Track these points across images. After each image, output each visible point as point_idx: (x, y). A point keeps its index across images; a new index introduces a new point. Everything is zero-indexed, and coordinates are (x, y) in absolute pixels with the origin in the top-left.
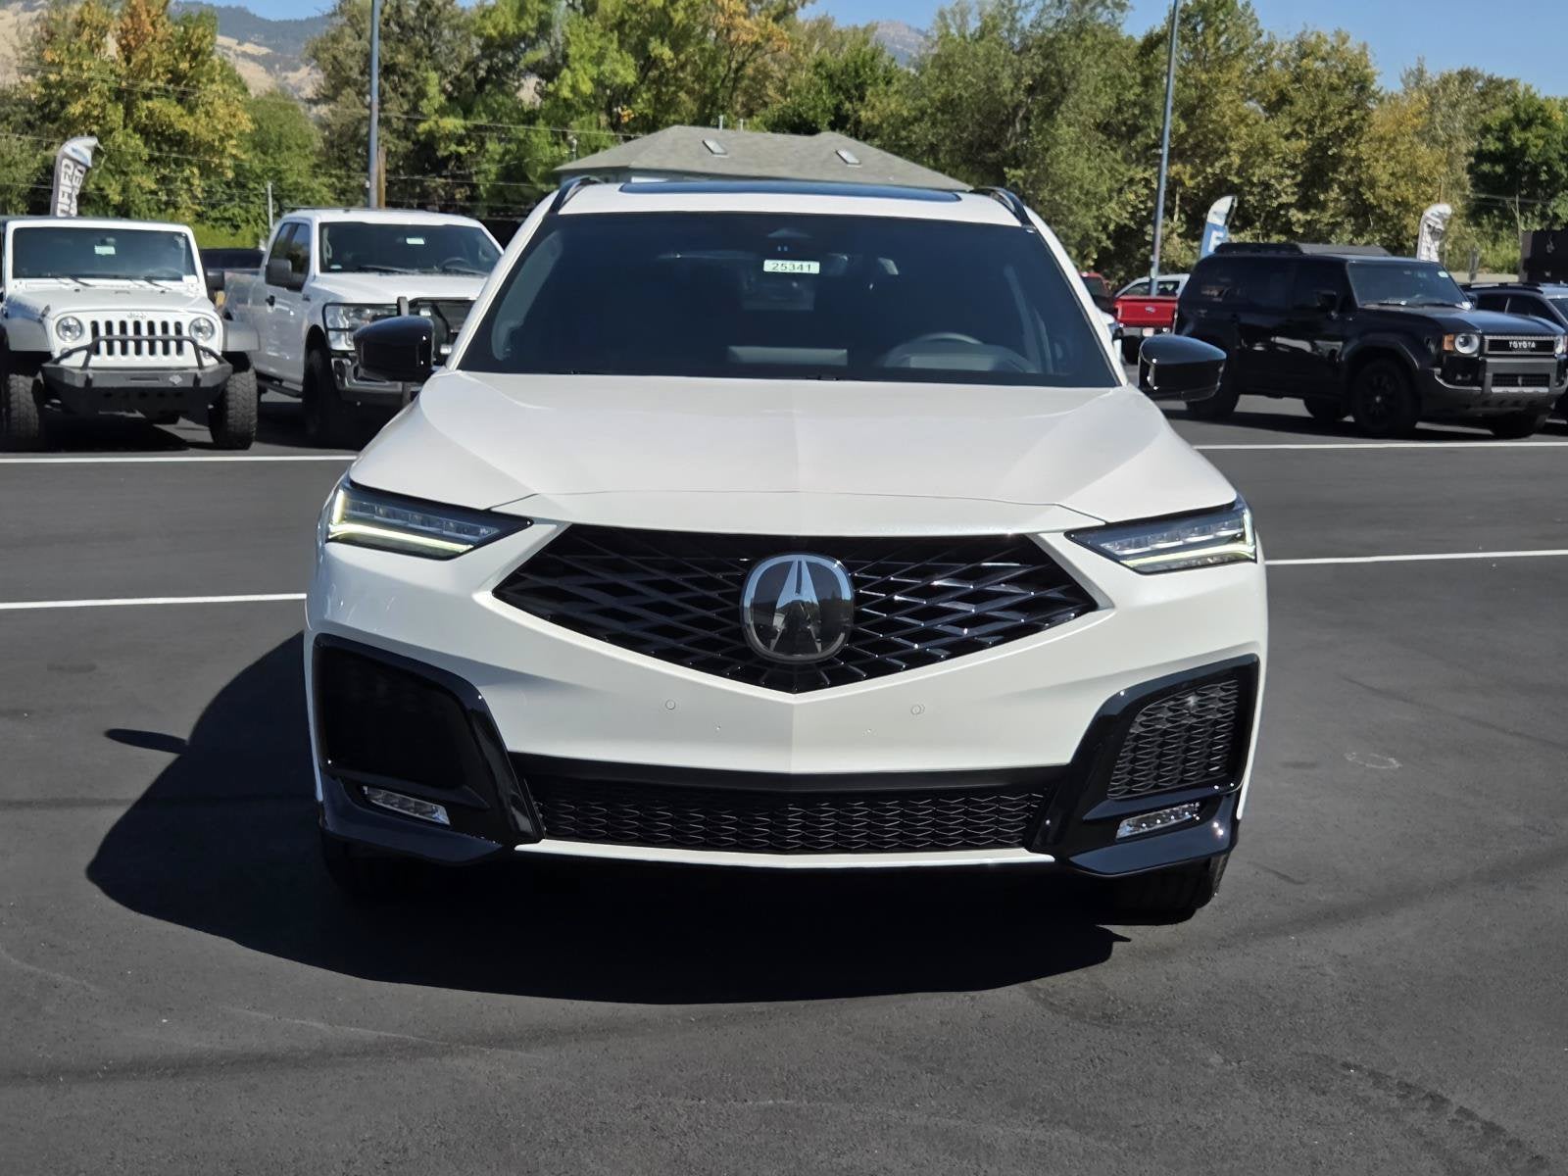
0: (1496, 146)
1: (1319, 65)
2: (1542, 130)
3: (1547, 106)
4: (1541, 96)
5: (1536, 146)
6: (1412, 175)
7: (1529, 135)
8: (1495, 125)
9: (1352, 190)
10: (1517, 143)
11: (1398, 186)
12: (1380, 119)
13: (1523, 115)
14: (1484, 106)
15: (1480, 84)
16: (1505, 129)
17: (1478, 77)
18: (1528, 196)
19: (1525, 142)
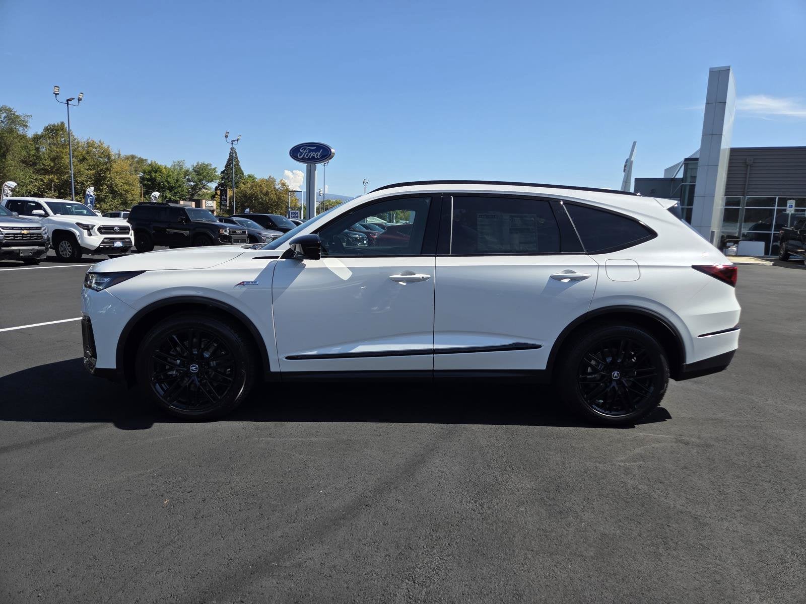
0: (148, 177)
1: (94, 150)
2: (160, 173)
3: (161, 168)
5: (159, 178)
6: (127, 183)
7: (157, 174)
8: (147, 171)
9: (110, 187)
10: (154, 177)
11: (124, 186)
12: (116, 167)
13: (154, 169)
14: (139, 165)
15: (137, 159)
16: (150, 172)
17: (136, 157)
19: (156, 176)
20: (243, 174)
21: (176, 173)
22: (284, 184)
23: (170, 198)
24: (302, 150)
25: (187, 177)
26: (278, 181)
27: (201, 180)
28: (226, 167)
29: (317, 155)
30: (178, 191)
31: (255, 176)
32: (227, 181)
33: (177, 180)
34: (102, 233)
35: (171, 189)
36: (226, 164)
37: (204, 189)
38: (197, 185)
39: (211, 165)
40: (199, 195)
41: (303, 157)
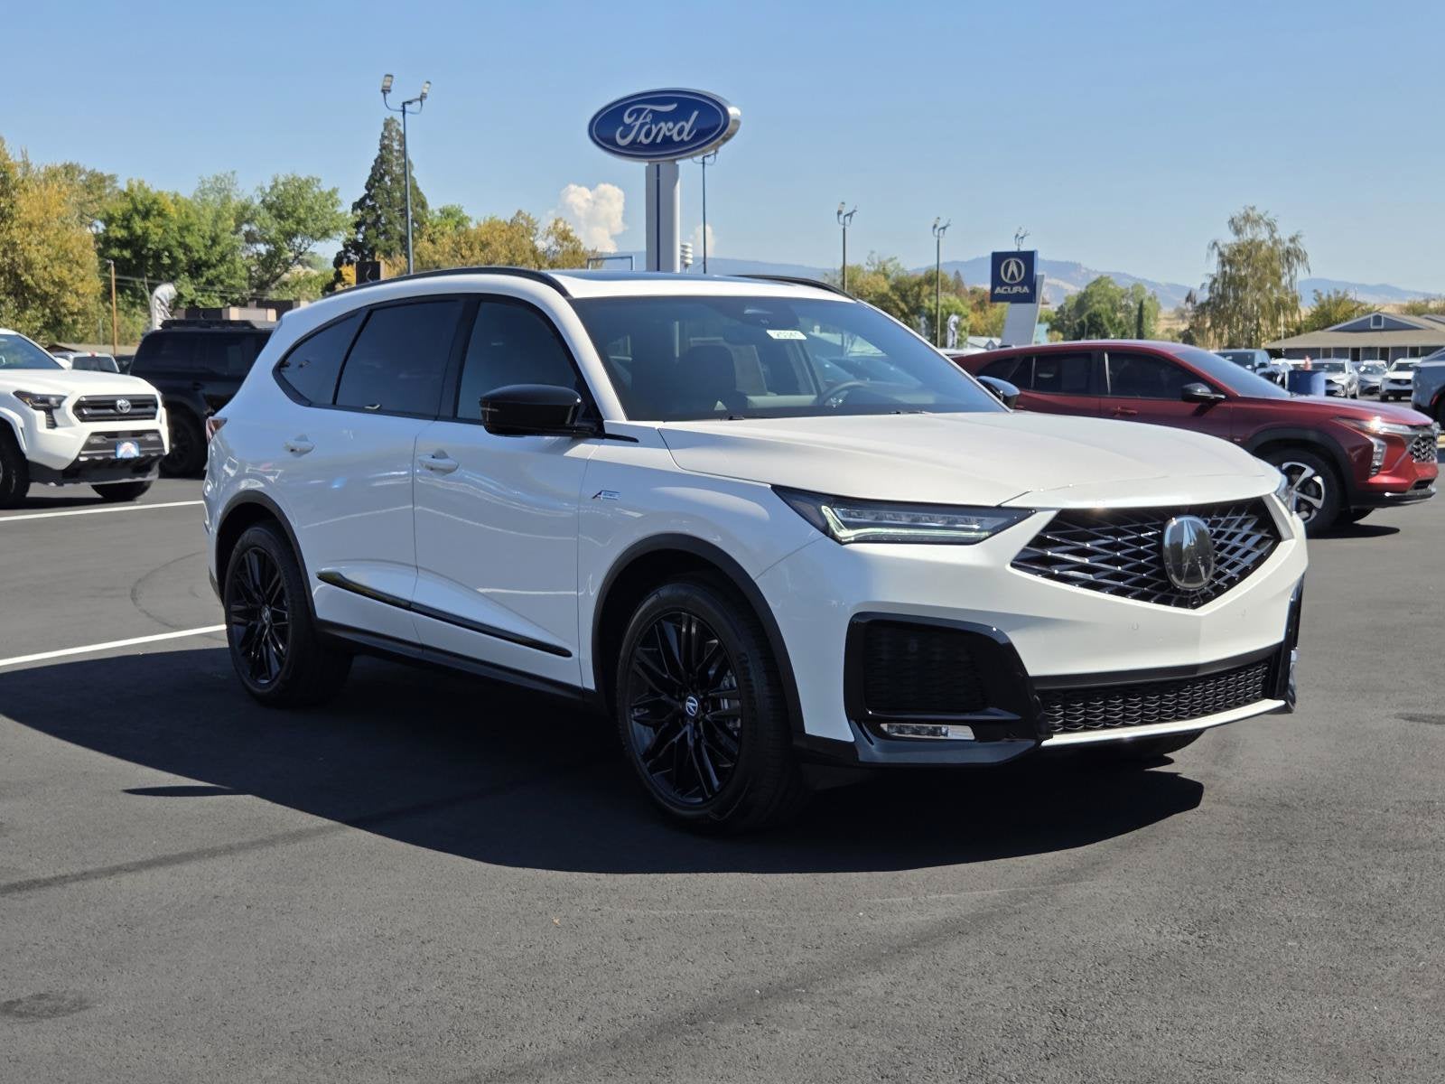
0: (121, 233)
2: (159, 220)
3: (161, 200)
4: (154, 191)
5: (157, 234)
6: (64, 257)
7: (148, 224)
8: (118, 214)
10: (139, 232)
11: (53, 267)
12: (25, 207)
13: (140, 207)
14: (91, 197)
15: (83, 177)
16: (126, 221)
17: (81, 171)
18: (154, 277)
19: (146, 232)
20: (423, 205)
21: (209, 215)
22: (565, 236)
23: (192, 302)
24: (630, 116)
25: (246, 228)
26: (545, 223)
27: (290, 235)
28: (369, 186)
29: (680, 133)
30: (217, 277)
31: (466, 212)
32: (373, 232)
33: (215, 241)
34: (83, 418)
35: (196, 269)
36: (371, 177)
37: (301, 262)
38: (279, 251)
39: (319, 181)
40: (286, 284)
41: (633, 142)
